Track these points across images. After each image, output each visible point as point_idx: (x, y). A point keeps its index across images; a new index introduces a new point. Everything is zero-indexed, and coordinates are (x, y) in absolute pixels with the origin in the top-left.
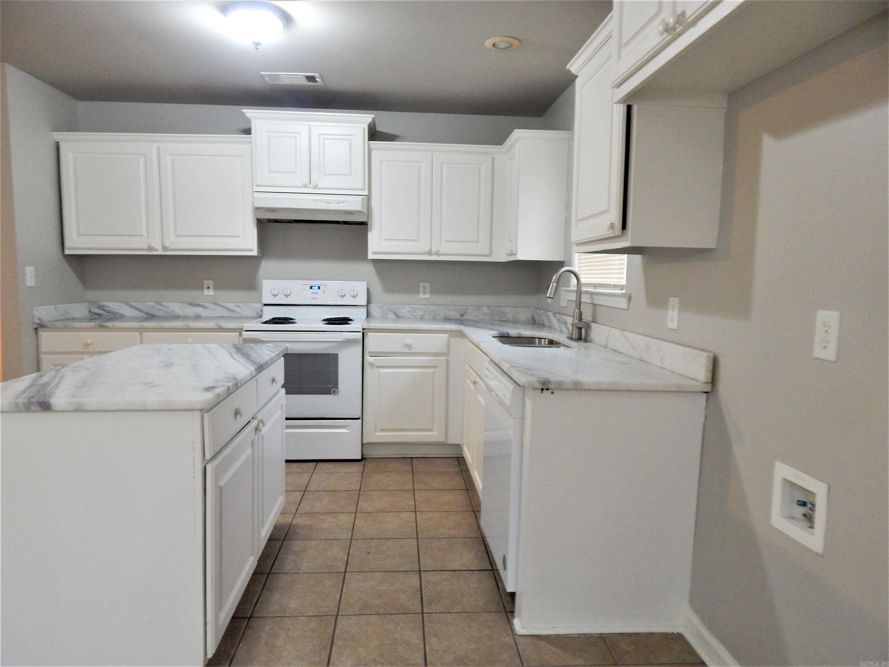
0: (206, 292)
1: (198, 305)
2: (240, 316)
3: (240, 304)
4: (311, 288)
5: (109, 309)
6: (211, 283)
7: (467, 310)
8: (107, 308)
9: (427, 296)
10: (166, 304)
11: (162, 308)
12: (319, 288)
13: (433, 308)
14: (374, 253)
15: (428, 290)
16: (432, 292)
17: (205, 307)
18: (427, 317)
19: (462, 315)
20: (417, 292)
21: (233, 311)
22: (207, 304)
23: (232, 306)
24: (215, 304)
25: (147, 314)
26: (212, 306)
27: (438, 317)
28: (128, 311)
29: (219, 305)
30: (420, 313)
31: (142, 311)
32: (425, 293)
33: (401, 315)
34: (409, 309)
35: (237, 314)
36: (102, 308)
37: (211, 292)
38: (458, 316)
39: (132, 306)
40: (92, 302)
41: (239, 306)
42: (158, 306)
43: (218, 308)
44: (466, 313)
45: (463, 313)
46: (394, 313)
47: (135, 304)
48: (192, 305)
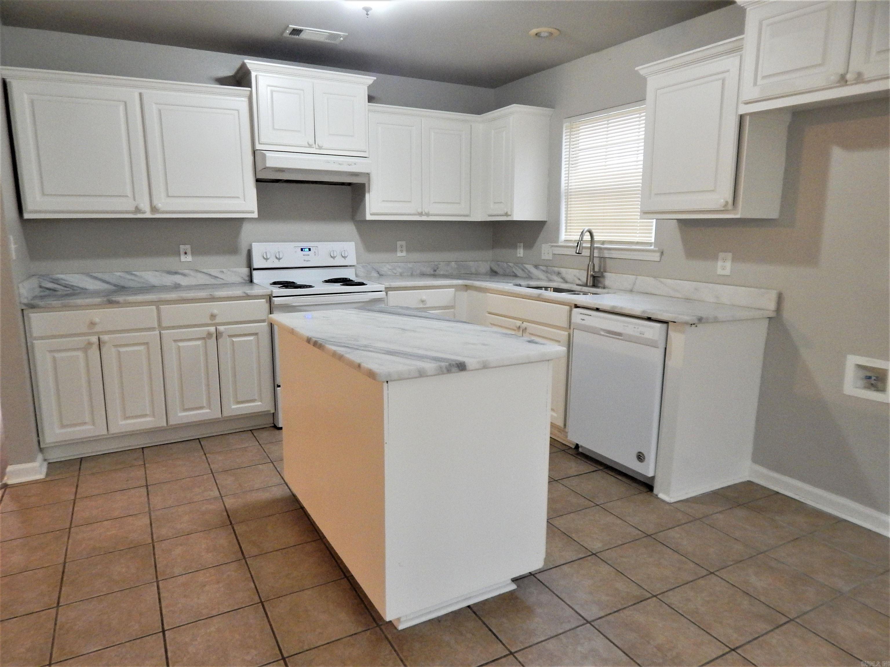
0: (183, 258)
1: (176, 273)
2: (224, 282)
3: (224, 270)
4: (302, 250)
5: (67, 283)
6: (188, 247)
7: (439, 266)
8: (63, 282)
9: (404, 254)
10: (137, 273)
11: (133, 278)
12: (310, 250)
13: (410, 265)
14: (371, 214)
15: (404, 248)
16: (408, 250)
17: (184, 275)
18: (406, 274)
19: (435, 271)
20: (395, 250)
21: (216, 277)
22: (186, 272)
23: (214, 272)
24: (197, 271)
25: (115, 285)
26: (192, 273)
27: (415, 273)
28: (91, 285)
29: (200, 272)
30: (400, 270)
31: (108, 283)
32: (402, 251)
33: (383, 273)
34: (390, 268)
35: (222, 280)
36: (55, 281)
37: (189, 258)
38: (432, 273)
39: (96, 278)
40: (43, 276)
41: (223, 272)
42: (129, 277)
43: (199, 275)
44: (438, 268)
45: (436, 269)
46: (377, 271)
47: (99, 275)
48: (169, 273)
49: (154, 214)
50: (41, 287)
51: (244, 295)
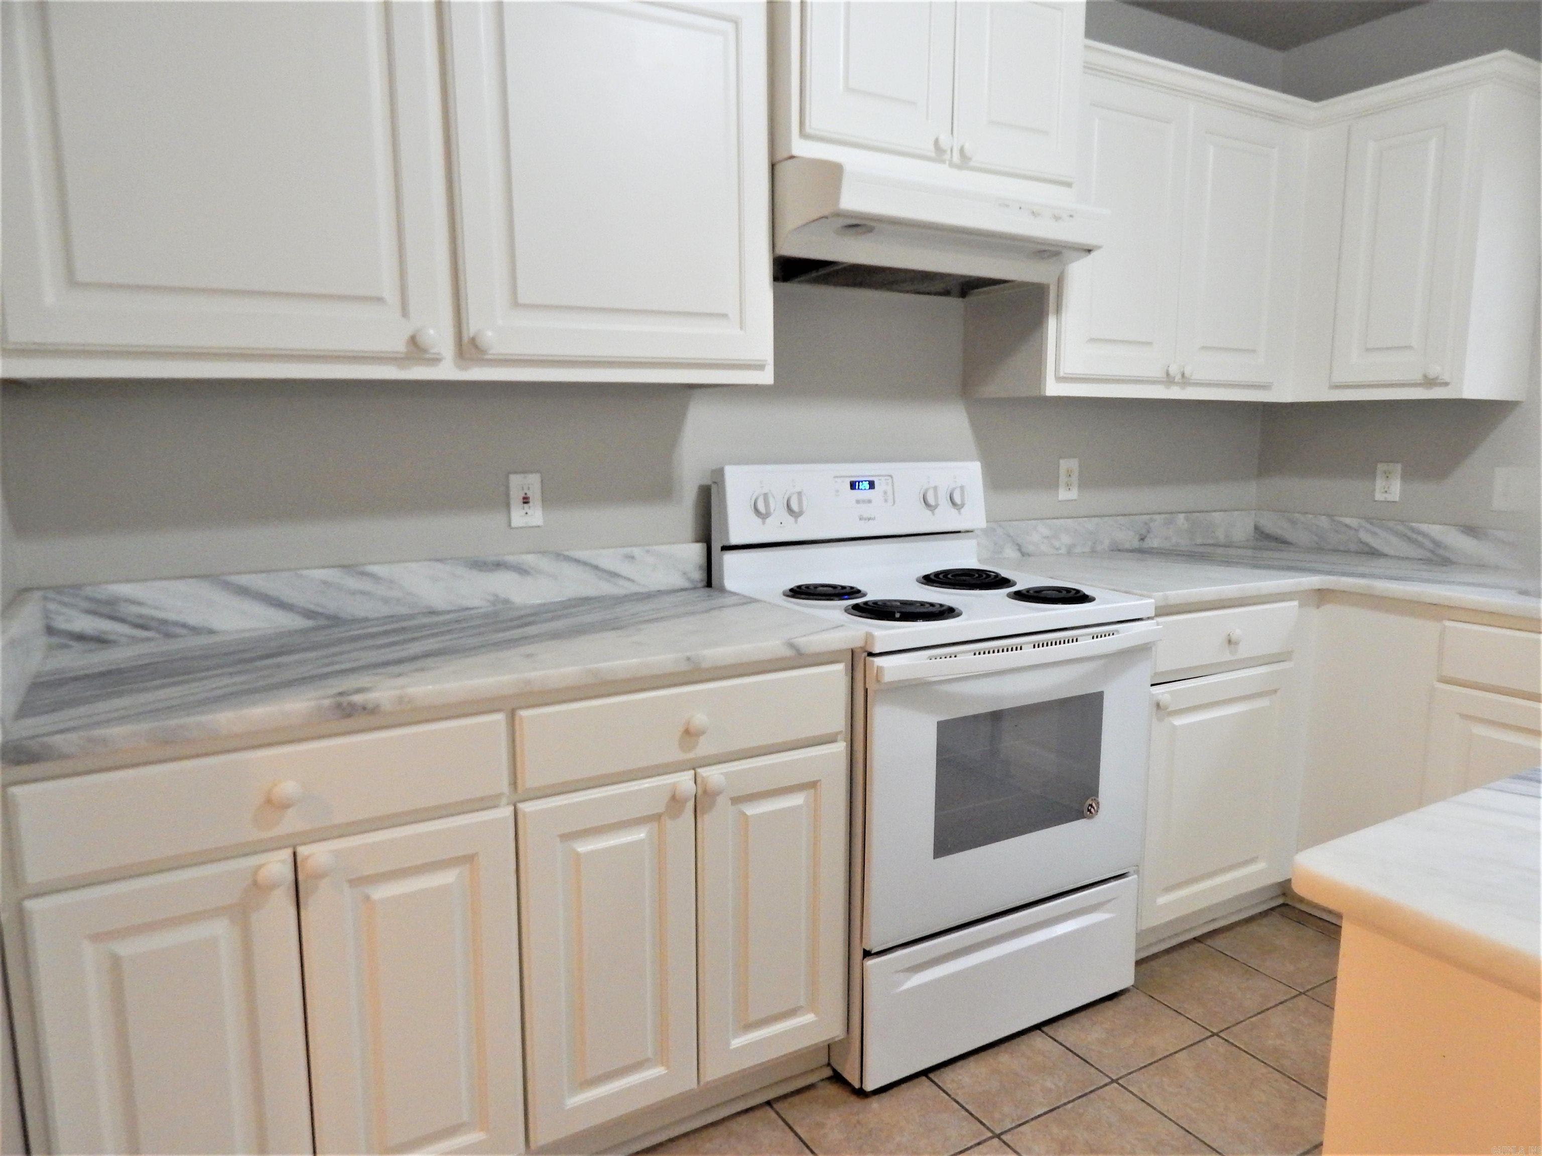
0: (519, 516)
1: (499, 566)
2: (634, 588)
3: (636, 551)
4: (853, 485)
5: (144, 611)
6: (533, 483)
7: (1152, 524)
8: (134, 609)
9: (1073, 494)
10: (380, 570)
11: (365, 585)
12: (872, 485)
13: (1090, 525)
14: (1060, 379)
15: (1075, 478)
16: (1086, 482)
17: (522, 570)
18: (1078, 550)
19: (1142, 539)
20: (1052, 484)
21: (614, 575)
22: (528, 560)
23: (608, 559)
24: (560, 557)
25: (309, 614)
26: (544, 563)
27: (1099, 548)
28: (227, 614)
29: (568, 559)
30: (1066, 539)
31: (284, 605)
32: (1068, 486)
33: (1031, 548)
34: (1046, 532)
35: (627, 584)
36: (103, 608)
37: (535, 516)
38: (1136, 544)
39: (244, 592)
40: (59, 589)
41: (633, 557)
42: (352, 583)
43: (568, 570)
44: (1148, 532)
45: (1144, 532)
46: (1018, 544)
47: (256, 582)
48: (480, 565)
49: (465, 368)
50: (50, 631)
51: (788, 653)
